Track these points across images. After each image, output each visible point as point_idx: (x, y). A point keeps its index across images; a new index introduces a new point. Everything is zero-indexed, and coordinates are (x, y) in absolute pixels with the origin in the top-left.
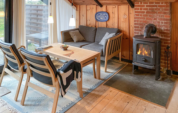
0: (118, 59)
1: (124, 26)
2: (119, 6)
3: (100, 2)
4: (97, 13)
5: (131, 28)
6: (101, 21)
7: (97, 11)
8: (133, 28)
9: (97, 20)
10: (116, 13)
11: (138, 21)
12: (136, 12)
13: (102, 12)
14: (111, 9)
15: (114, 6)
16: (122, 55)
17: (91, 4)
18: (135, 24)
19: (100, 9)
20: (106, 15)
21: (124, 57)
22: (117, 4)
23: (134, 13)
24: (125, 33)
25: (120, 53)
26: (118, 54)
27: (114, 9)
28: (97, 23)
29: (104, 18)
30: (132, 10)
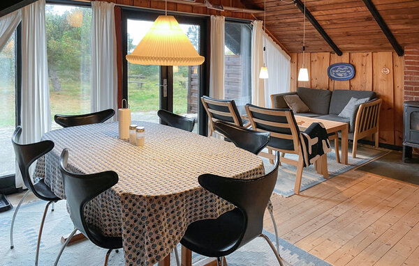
0: (373, 144)
1: (384, 88)
2: (374, 54)
3: (339, 46)
4: (331, 67)
5: (398, 91)
6: (340, 80)
7: (332, 63)
8: (401, 90)
9: (331, 78)
10: (368, 65)
11: (410, 78)
12: (407, 63)
13: (342, 64)
14: (358, 58)
15: (365, 54)
16: (379, 137)
17: (321, 50)
18: (406, 83)
19: (336, 59)
20: (349, 69)
21: (385, 140)
22: (369, 49)
23: (404, 65)
24: (385, 99)
25: (377, 134)
26: (373, 135)
27: (364, 58)
28: (332, 83)
29: (345, 74)
30: (400, 61)
